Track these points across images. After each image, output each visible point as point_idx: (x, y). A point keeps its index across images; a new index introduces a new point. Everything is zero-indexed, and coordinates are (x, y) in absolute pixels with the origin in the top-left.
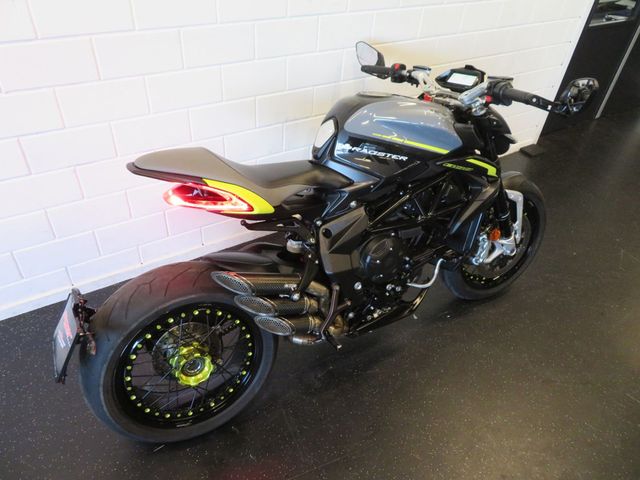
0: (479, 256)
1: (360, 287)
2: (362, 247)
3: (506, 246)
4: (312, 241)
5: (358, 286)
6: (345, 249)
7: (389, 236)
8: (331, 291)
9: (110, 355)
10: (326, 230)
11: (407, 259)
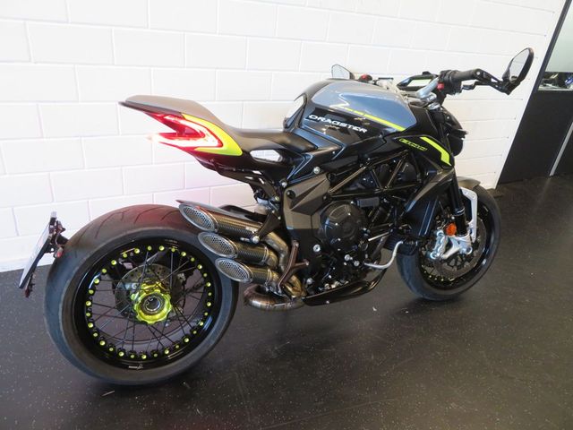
0: (437, 250)
1: (319, 249)
2: (322, 211)
3: (462, 244)
4: (277, 199)
5: (317, 248)
6: (306, 210)
7: (348, 203)
8: (290, 247)
9: (74, 272)
10: (290, 191)
11: (365, 229)
